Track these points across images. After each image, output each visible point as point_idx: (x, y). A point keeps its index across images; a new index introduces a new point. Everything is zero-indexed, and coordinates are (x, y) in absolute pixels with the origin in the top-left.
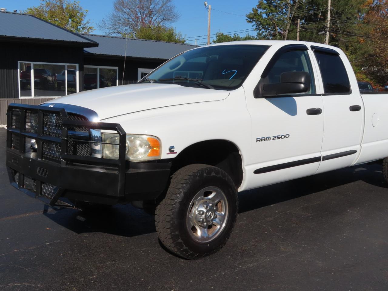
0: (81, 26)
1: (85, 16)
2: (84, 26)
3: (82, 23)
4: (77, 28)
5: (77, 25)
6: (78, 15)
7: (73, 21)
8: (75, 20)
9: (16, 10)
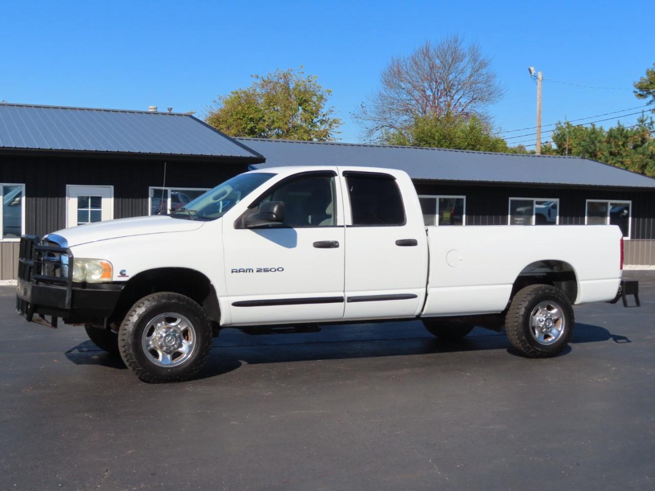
0: (318, 118)
1: (326, 100)
2: (324, 118)
3: (320, 113)
4: (312, 122)
5: (312, 116)
6: (313, 99)
7: (304, 110)
8: (308, 108)
9: (171, 108)
